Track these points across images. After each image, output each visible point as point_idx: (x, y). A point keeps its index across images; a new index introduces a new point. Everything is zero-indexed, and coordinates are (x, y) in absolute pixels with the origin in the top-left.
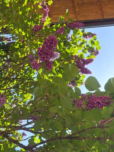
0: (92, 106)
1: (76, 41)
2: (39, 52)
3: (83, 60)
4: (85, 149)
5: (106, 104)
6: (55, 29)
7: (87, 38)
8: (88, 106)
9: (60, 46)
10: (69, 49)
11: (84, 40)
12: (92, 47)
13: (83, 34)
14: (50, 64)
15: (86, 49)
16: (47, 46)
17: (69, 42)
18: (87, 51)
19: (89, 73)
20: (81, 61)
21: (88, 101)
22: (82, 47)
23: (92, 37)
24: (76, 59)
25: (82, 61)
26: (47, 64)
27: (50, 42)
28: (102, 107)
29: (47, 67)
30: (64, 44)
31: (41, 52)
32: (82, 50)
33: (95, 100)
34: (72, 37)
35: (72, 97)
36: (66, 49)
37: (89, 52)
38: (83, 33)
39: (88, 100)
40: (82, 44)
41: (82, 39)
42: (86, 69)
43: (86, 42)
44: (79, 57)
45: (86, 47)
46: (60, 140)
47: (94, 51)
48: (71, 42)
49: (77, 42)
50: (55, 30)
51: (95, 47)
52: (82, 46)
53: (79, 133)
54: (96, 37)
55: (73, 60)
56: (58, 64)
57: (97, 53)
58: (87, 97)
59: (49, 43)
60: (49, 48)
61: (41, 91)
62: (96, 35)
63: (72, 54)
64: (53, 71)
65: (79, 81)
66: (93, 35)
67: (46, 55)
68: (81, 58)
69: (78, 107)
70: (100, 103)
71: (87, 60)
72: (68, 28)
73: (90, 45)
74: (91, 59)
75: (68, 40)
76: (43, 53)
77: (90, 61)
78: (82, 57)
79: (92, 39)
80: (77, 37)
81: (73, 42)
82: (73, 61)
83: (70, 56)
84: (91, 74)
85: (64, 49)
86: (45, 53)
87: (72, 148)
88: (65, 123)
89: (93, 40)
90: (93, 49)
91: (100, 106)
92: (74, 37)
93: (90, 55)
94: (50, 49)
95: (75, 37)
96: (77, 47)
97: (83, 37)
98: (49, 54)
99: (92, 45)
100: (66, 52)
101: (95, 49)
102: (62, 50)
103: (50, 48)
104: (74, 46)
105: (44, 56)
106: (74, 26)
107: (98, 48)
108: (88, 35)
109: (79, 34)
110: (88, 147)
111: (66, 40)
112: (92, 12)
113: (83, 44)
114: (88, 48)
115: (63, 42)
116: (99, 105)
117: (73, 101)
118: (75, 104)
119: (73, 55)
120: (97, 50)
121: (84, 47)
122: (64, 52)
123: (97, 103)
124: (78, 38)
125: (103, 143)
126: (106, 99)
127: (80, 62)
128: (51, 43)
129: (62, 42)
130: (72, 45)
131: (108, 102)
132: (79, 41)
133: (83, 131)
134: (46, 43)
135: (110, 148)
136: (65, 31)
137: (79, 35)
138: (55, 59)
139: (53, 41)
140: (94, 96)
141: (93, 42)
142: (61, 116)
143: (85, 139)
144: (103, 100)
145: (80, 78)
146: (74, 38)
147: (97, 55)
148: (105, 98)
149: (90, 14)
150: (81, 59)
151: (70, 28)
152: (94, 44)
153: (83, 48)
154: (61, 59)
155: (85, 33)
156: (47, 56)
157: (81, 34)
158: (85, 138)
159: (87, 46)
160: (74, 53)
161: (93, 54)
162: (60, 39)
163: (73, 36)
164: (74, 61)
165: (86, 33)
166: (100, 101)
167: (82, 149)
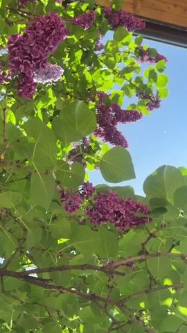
0: (101, 216)
1: (115, 59)
2: (12, 45)
3: (117, 108)
4: (55, 315)
5: (135, 220)
6: (73, 12)
7: (142, 60)
8: (91, 215)
9: (72, 58)
10: (91, 71)
11: (133, 63)
12: (149, 85)
13: (136, 49)
14: (29, 85)
15: (132, 86)
16: (35, 37)
17: (96, 56)
18: (133, 92)
19: (122, 145)
20: (111, 109)
21: (94, 202)
22: (124, 77)
23: (156, 62)
24: (101, 100)
25: (114, 110)
26: (21, 83)
27: (44, 30)
28: (124, 225)
29: (20, 90)
30: (82, 56)
31: (16, 46)
32: (122, 86)
33: (112, 205)
34: (106, 45)
35: (59, 182)
36: (85, 70)
37: (137, 96)
38: (136, 46)
39: (95, 199)
40: (127, 70)
41: (131, 59)
42: (118, 133)
43: (137, 70)
44: (111, 98)
45: (133, 82)
46: (2, 276)
47: (150, 98)
48: (102, 58)
49: (116, 61)
50: (73, 16)
51: (155, 88)
52: (125, 75)
53: (50, 270)
54: (166, 65)
55: (93, 101)
56: (53, 100)
57: (156, 104)
59: (42, 32)
60: (38, 44)
62: (166, 61)
63: (94, 88)
64: (36, 112)
65: (93, 158)
66: (159, 58)
67: (27, 59)
68: (114, 103)
69: (67, 210)
70: (122, 214)
71: (126, 111)
72: (104, 19)
73: (145, 81)
74: (136, 112)
75: (96, 50)
76: (20, 52)
77: (133, 116)
78: (117, 102)
79: (154, 66)
80: (121, 49)
81: (107, 58)
82: (92, 105)
83: (89, 90)
84: (125, 147)
85: (80, 69)
86: (25, 53)
87: (22, 302)
88: (25, 239)
89: (156, 71)
90: (149, 91)
91: (118, 222)
92: (111, 46)
93: (137, 104)
94: (41, 48)
95: (115, 46)
96: (112, 75)
97: (133, 55)
98: (35, 60)
99: (149, 80)
100: (83, 77)
101: (155, 93)
102: (74, 69)
103: (42, 44)
104: (107, 68)
105: (21, 60)
106: (120, 20)
107: (161, 93)
108: (148, 55)
109: (127, 44)
110: (62, 313)
111: (91, 48)
112: (176, 6)
113: (129, 72)
114: (138, 85)
115: (83, 51)
116: (116, 219)
118: (62, 201)
119: (97, 90)
120: (157, 95)
121: (130, 81)
122: (77, 74)
123: (115, 212)
124: (122, 54)
125: (101, 310)
126: (139, 209)
127: (109, 111)
128: (47, 34)
129: (81, 51)
130: (104, 65)
131: (142, 218)
132: (123, 61)
133: (62, 268)
134: (35, 29)
135: (114, 329)
136: (95, 26)
137: (127, 48)
138: (48, 81)
139: (52, 29)
140: (112, 195)
141: (156, 74)
142: (19, 220)
143: (61, 289)
144: (132, 210)
145: (97, 150)
146: (111, 49)
147: (155, 109)
148: (138, 206)
149: (169, 8)
150: (114, 105)
151: (110, 23)
152: (155, 81)
153: (125, 82)
154: (65, 89)
155: (142, 47)
156: (29, 62)
157: (133, 46)
158: (61, 287)
159: (138, 80)
160: (101, 86)
161: (146, 103)
162: (76, 40)
163: (109, 44)
164: (94, 103)
165: (145, 48)
166: (122, 209)
167: (47, 314)
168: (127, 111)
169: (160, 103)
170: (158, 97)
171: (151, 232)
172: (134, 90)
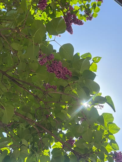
0: (52, 70)
3: (75, 17)
5: (64, 77)
8: (48, 68)
12: (91, 9)
15: (84, 7)
19: (70, 33)
21: (52, 63)
22: (83, 2)
23: (98, 1)
24: (70, 10)
25: (73, 17)
28: (59, 77)
32: (80, 5)
33: (59, 68)
35: (40, 50)
37: (84, 11)
43: (89, 1)
44: (74, 11)
46: (3, 75)
47: (89, 15)
51: (93, 12)
54: (101, 4)
57: (90, 18)
58: (53, 60)
61: (17, 18)
62: (102, 2)
63: (69, 3)
68: (74, 14)
70: (61, 73)
73: (90, 7)
74: (82, 22)
77: (80, 23)
78: (76, 14)
79: (96, 2)
82: (65, 10)
83: (67, 3)
84: (71, 34)
87: (8, 90)
90: (90, 12)
91: (58, 75)
93: (83, 15)
99: (92, 7)
101: (92, 13)
107: (94, 15)
113: (85, 0)
114: (87, 7)
116: (58, 74)
117: (39, 53)
118: (39, 57)
120: (92, 15)
121: (84, 4)
123: (58, 71)
126: (68, 73)
140: (60, 64)
141: (96, 6)
142: (18, 57)
143: (25, 89)
144: (65, 73)
147: (89, 20)
152: (94, 8)
153: (82, 4)
159: (88, 5)
161: (87, 17)
166: (62, 71)
167: (16, 92)
168: (78, 19)
169: (92, 19)
170: (92, 16)
171: (69, 83)
172: (84, 9)
